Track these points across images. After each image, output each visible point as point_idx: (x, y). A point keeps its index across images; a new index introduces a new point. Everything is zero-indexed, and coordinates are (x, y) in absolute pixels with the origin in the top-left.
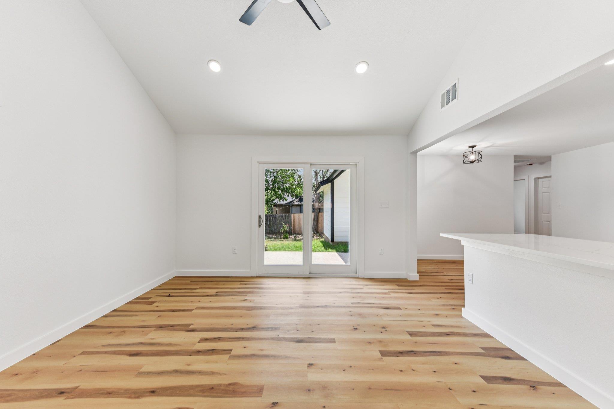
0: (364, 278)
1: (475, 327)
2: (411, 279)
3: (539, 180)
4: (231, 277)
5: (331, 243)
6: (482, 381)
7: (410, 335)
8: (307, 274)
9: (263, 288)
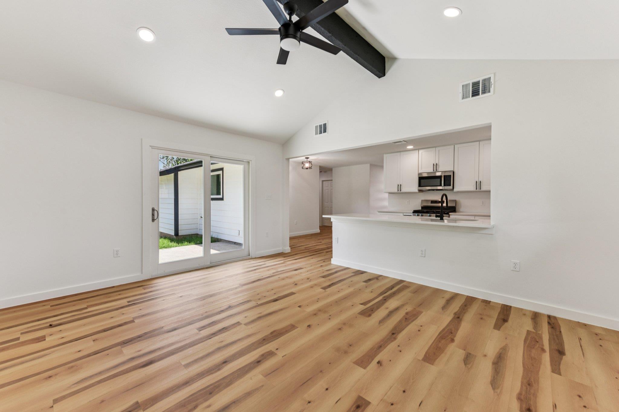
0: (255, 258)
1: (341, 266)
2: (286, 252)
3: (324, 182)
4: (113, 287)
5: (175, 237)
6: (364, 283)
7: (323, 277)
8: (208, 264)
9: (161, 289)
